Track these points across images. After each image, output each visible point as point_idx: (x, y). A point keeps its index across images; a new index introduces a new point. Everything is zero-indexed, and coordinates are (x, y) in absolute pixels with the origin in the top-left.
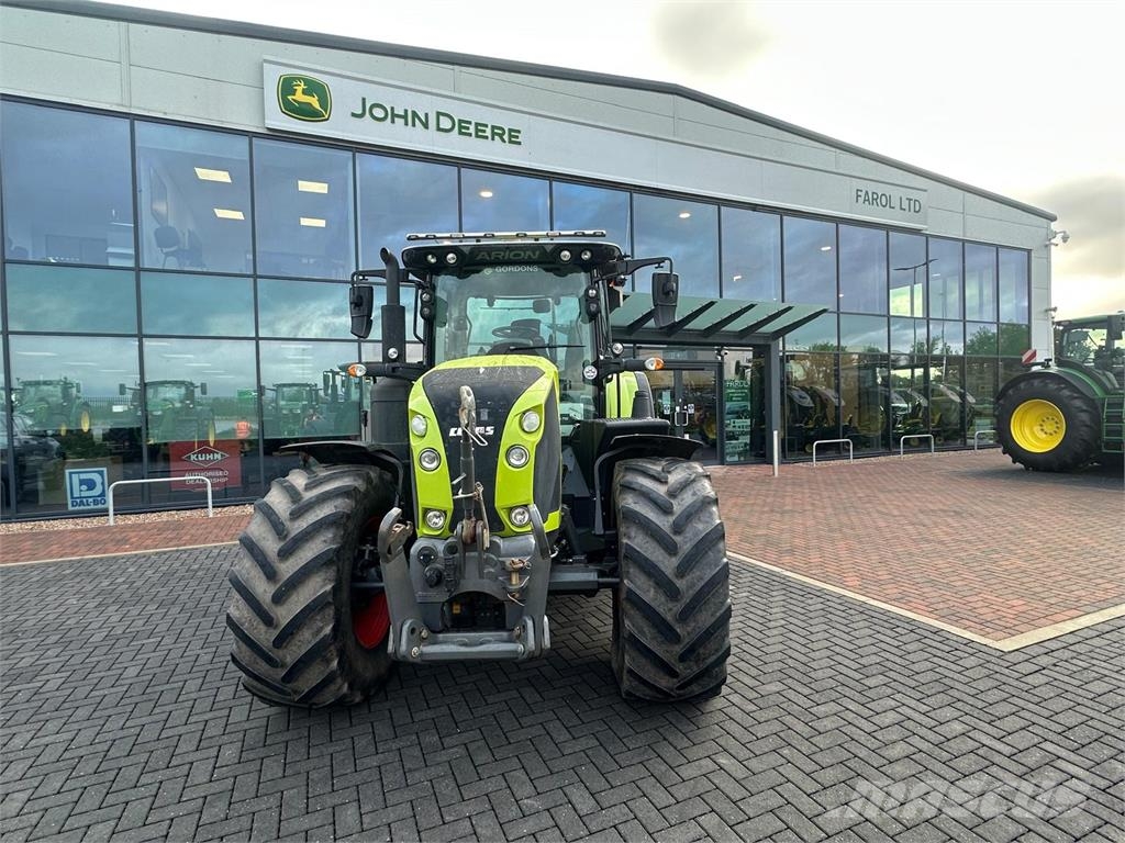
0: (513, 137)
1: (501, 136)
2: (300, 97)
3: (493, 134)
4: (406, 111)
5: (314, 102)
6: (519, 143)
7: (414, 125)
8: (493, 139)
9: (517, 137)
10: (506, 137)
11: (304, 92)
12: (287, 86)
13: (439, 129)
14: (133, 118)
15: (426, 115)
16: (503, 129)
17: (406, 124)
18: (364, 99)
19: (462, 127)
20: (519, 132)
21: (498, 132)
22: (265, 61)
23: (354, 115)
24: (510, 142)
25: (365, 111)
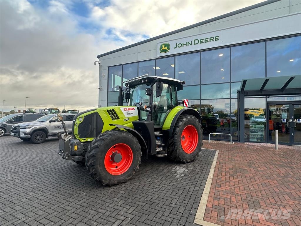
0: (217, 39)
1: (213, 40)
2: (163, 48)
3: (210, 40)
4: (186, 43)
5: (166, 48)
6: (219, 40)
7: (188, 45)
8: (210, 41)
9: (218, 38)
10: (214, 40)
11: (164, 47)
12: (161, 47)
13: (194, 44)
14: (138, 62)
15: (191, 42)
16: (213, 38)
17: (186, 46)
18: (177, 44)
19: (201, 41)
20: (219, 36)
21: (212, 39)
22: (158, 43)
23: (174, 48)
24: (216, 40)
25: (177, 46)
